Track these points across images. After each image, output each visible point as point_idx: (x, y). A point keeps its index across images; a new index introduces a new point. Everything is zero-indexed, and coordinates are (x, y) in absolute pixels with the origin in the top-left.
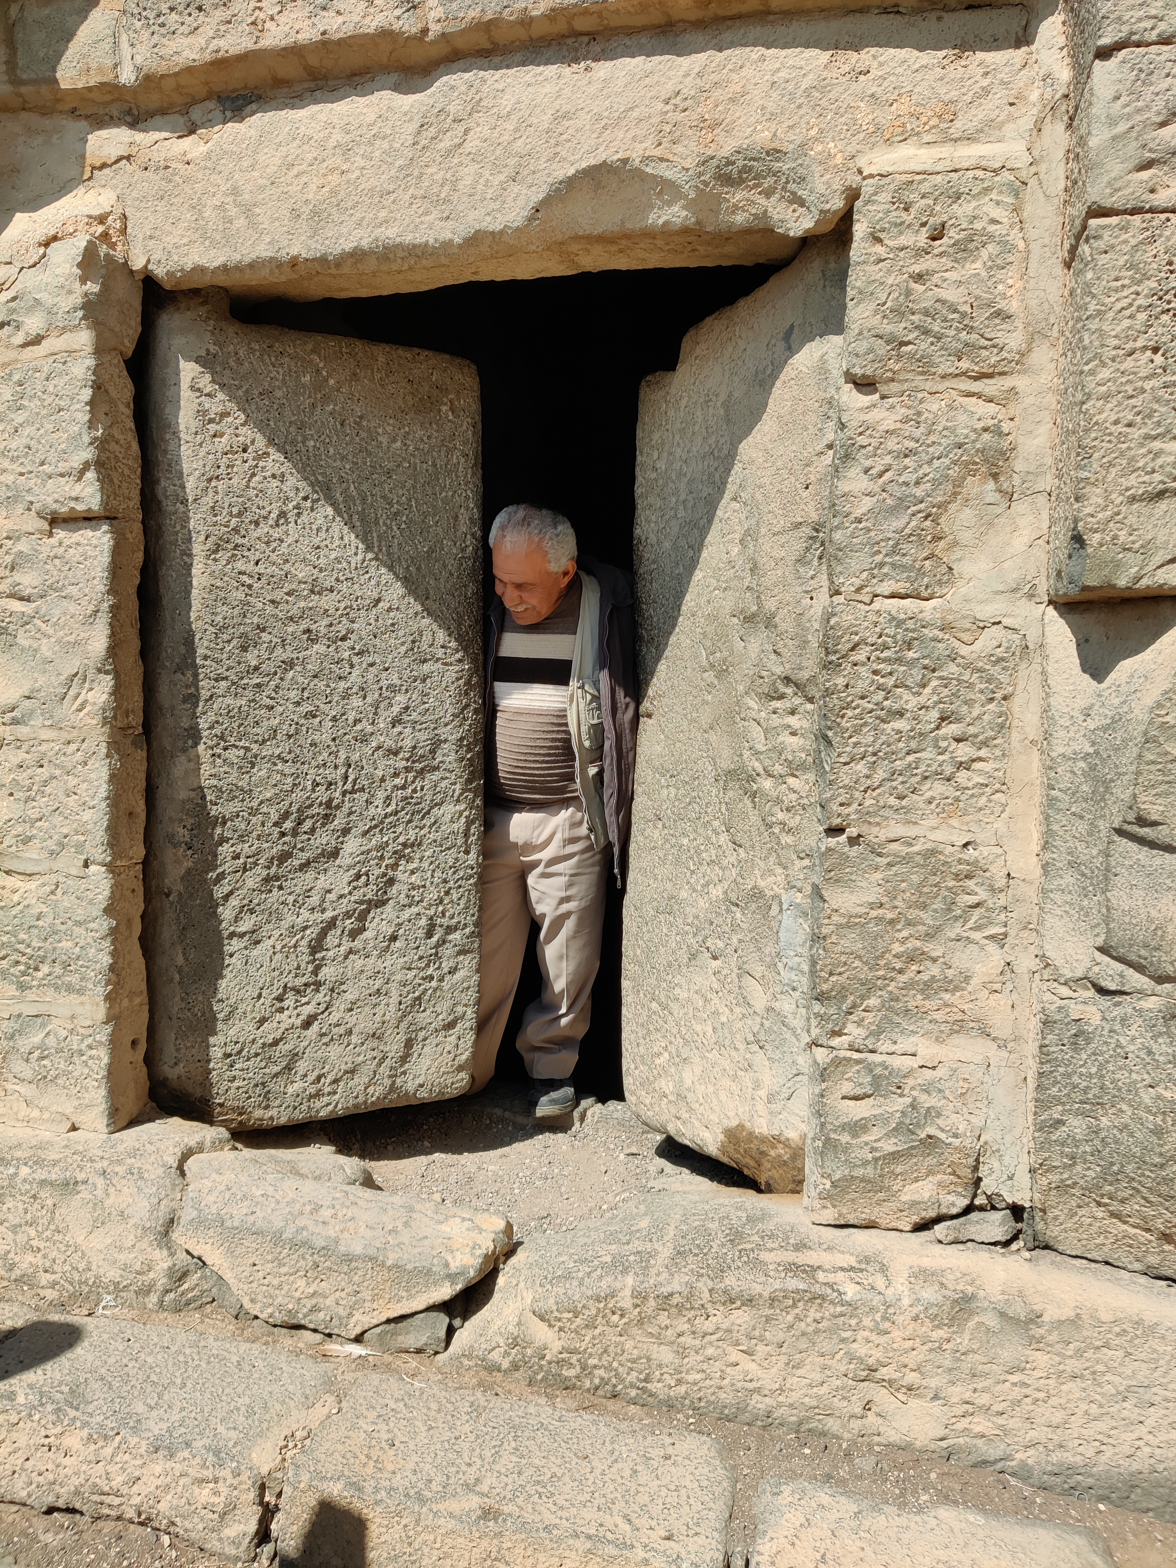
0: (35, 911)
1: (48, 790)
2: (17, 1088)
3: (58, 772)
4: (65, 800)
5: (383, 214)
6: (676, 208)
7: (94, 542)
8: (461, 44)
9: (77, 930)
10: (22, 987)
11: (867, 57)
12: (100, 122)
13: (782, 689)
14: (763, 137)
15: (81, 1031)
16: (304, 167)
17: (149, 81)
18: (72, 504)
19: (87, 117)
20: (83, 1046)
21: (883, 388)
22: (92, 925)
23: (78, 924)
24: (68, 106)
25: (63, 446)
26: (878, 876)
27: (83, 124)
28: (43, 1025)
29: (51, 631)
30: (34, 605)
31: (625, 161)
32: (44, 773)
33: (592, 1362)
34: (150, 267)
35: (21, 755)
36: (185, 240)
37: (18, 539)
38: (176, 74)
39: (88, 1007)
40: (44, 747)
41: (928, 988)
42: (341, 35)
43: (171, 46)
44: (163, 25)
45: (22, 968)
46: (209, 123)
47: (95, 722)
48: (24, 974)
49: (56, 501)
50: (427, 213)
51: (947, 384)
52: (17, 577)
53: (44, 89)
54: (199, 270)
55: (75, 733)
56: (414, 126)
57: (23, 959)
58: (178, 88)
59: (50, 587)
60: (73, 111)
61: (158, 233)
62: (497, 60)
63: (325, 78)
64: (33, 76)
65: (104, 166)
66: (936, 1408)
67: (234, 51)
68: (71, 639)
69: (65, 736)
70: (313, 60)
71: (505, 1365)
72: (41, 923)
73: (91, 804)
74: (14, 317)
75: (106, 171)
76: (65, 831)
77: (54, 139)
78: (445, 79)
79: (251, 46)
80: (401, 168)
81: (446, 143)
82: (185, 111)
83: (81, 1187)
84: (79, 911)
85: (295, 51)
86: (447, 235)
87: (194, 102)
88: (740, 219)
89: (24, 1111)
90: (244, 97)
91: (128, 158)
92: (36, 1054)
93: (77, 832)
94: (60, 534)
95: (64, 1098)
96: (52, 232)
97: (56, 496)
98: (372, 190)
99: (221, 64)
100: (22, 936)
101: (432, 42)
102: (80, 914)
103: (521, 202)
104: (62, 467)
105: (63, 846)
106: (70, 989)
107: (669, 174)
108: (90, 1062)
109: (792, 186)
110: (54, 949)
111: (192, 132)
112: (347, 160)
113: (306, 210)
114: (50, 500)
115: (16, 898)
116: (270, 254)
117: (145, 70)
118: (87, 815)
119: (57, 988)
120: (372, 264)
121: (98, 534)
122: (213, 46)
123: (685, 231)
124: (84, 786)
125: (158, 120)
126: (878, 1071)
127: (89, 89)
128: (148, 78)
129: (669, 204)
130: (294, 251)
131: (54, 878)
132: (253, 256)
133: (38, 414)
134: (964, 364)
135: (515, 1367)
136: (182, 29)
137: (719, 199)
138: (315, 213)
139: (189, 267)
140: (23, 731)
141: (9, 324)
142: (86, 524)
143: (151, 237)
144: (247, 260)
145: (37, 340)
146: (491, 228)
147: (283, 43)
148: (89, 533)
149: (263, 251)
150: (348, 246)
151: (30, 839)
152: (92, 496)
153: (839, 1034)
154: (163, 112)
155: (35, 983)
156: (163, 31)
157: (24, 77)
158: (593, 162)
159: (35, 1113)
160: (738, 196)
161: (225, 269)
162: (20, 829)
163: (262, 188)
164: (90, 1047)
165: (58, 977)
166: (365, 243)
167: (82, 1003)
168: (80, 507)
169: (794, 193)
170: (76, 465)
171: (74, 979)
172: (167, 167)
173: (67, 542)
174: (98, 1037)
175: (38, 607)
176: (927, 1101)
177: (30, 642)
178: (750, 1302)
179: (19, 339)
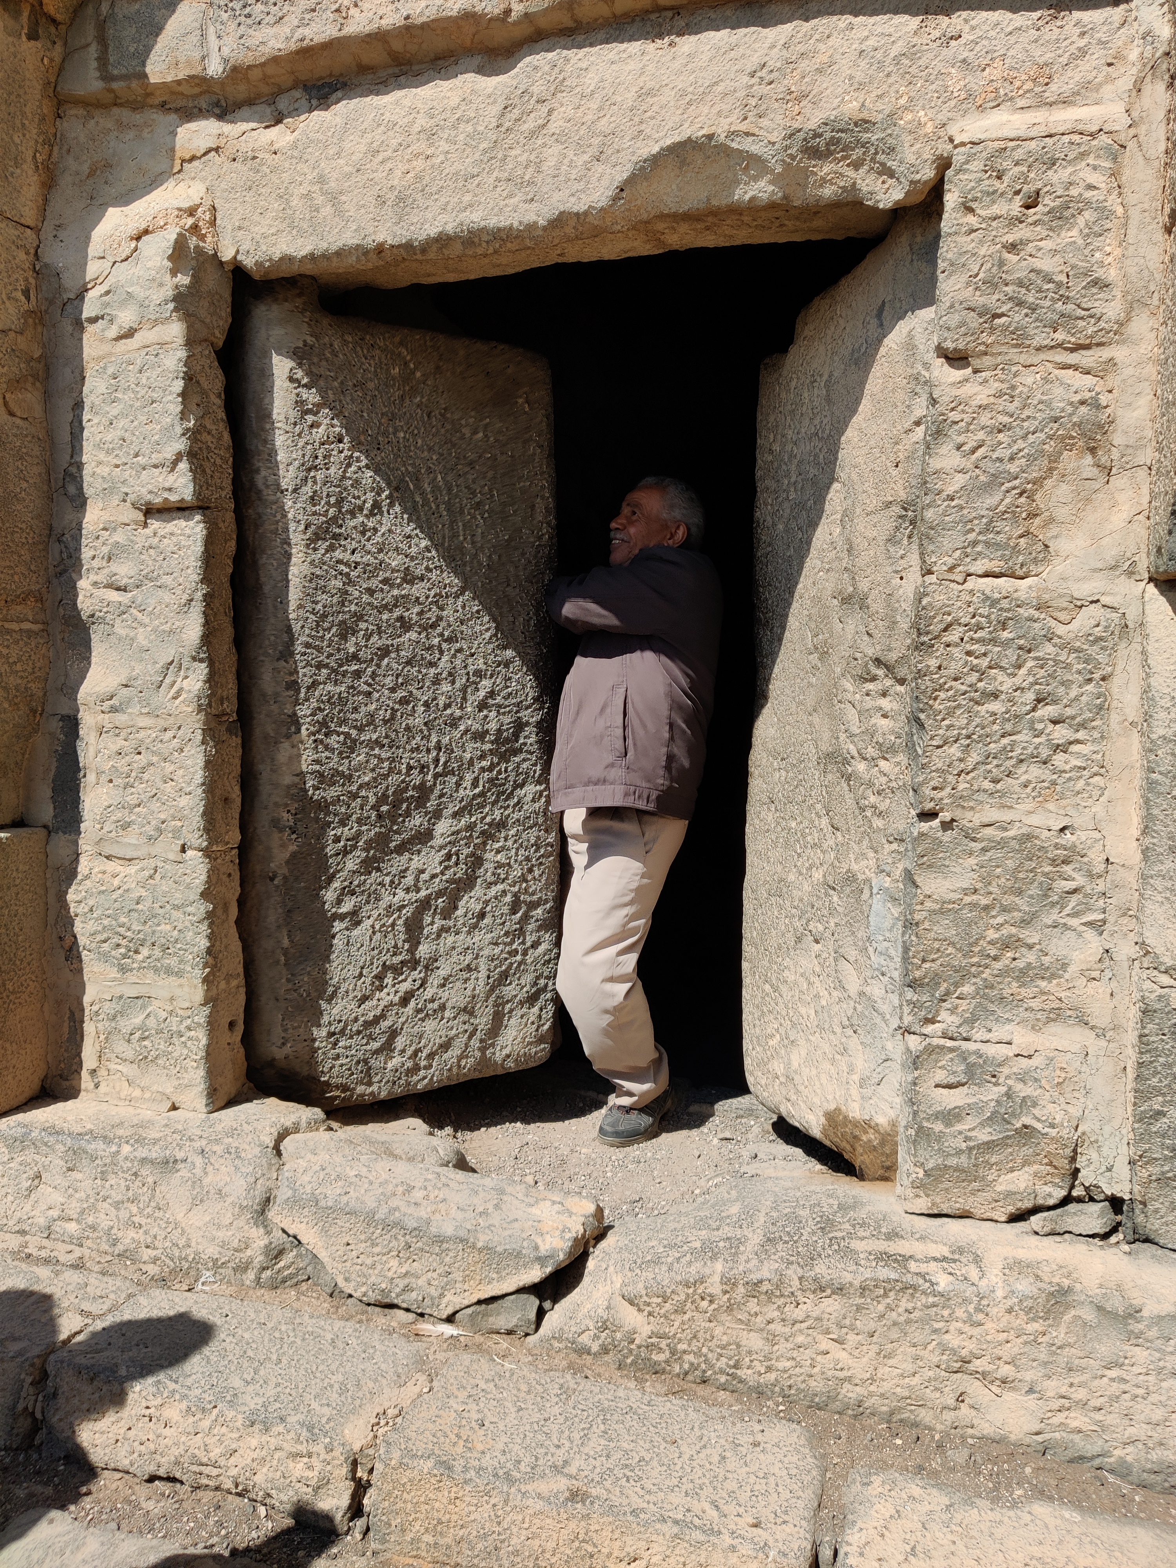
0: (135, 895)
1: (146, 776)
2: (120, 1067)
3: (155, 759)
4: (163, 786)
5: (467, 198)
6: (762, 183)
7: (188, 531)
8: (543, 23)
9: (175, 914)
10: (123, 969)
11: (958, 21)
12: (189, 114)
13: (875, 671)
14: (851, 108)
15: (180, 1012)
16: (389, 153)
17: (236, 72)
18: (166, 495)
19: (177, 110)
20: (182, 1028)
21: (975, 362)
22: (190, 909)
23: (176, 907)
24: (157, 101)
25: (156, 437)
26: (972, 861)
27: (173, 117)
28: (144, 1007)
29: (147, 620)
30: (130, 595)
31: (710, 137)
32: (142, 760)
33: (681, 1347)
34: (239, 258)
35: (120, 742)
36: (273, 230)
37: (115, 529)
38: (263, 65)
39: (186, 989)
40: (142, 734)
41: (1024, 976)
42: (424, 19)
43: (257, 36)
44: (249, 16)
45: (123, 950)
46: (295, 112)
47: (190, 709)
48: (125, 956)
49: (150, 492)
50: (511, 196)
51: (1042, 356)
52: (114, 567)
53: (134, 84)
54: (287, 259)
55: (171, 720)
56: (497, 109)
57: (124, 942)
58: (265, 78)
59: (146, 577)
60: (163, 105)
61: (246, 223)
62: (580, 38)
64: (124, 71)
65: (193, 158)
66: (1031, 1401)
67: (319, 39)
68: (167, 627)
69: (162, 723)
70: (397, 45)
71: (595, 1348)
72: (140, 907)
73: (188, 790)
74: (108, 311)
75: (196, 163)
76: (163, 816)
77: (145, 134)
78: (528, 59)
79: (335, 34)
80: (485, 151)
81: (530, 124)
82: (272, 100)
83: (180, 1166)
84: (177, 895)
85: (379, 37)
86: (531, 217)
87: (281, 91)
88: (828, 192)
89: (126, 1090)
90: (330, 85)
91: (217, 150)
92: (137, 1035)
93: (174, 818)
94: (155, 524)
95: (164, 1078)
96: (143, 226)
97: (150, 487)
98: (456, 174)
99: (306, 52)
100: (123, 919)
101: (515, 23)
102: (178, 898)
103: (605, 182)
104: (156, 458)
105: (160, 831)
106: (169, 971)
107: (755, 149)
108: (189, 1043)
109: (881, 157)
110: (154, 932)
111: (278, 121)
112: (431, 145)
113: (391, 196)
114: (144, 491)
115: (116, 882)
116: (356, 242)
117: (232, 62)
118: (184, 801)
119: (156, 970)
120: (457, 249)
121: (191, 523)
122: (298, 35)
123: (772, 206)
124: (181, 772)
125: (246, 111)
126: (972, 1059)
127: (179, 82)
128: (235, 69)
129: (756, 179)
130: (380, 238)
131: (152, 863)
132: (340, 244)
133: (131, 406)
134: (1060, 336)
135: (605, 1350)
136: (268, 19)
137: (806, 173)
138: (400, 199)
139: (277, 256)
140: (121, 719)
141: (102, 318)
142: (179, 514)
143: (240, 228)
144: (334, 248)
145: (130, 334)
146: (575, 209)
147: (367, 29)
148: (182, 523)
149: (349, 238)
150: (433, 232)
151: (129, 824)
152: (185, 486)
153: (932, 1021)
154: (250, 102)
155: (135, 965)
156: (249, 21)
157: (115, 72)
158: (677, 138)
159: (137, 1093)
160: (826, 169)
161: (312, 257)
162: (119, 815)
163: (348, 176)
164: (189, 1028)
165: (158, 960)
166: (450, 229)
167: (181, 986)
168: (174, 498)
169: (883, 164)
170: (169, 456)
171: (172, 962)
172: (254, 158)
173: (161, 532)
174: (196, 1019)
175: (133, 597)
176: (1023, 1090)
177: (127, 631)
178: (840, 1290)
179: (113, 332)
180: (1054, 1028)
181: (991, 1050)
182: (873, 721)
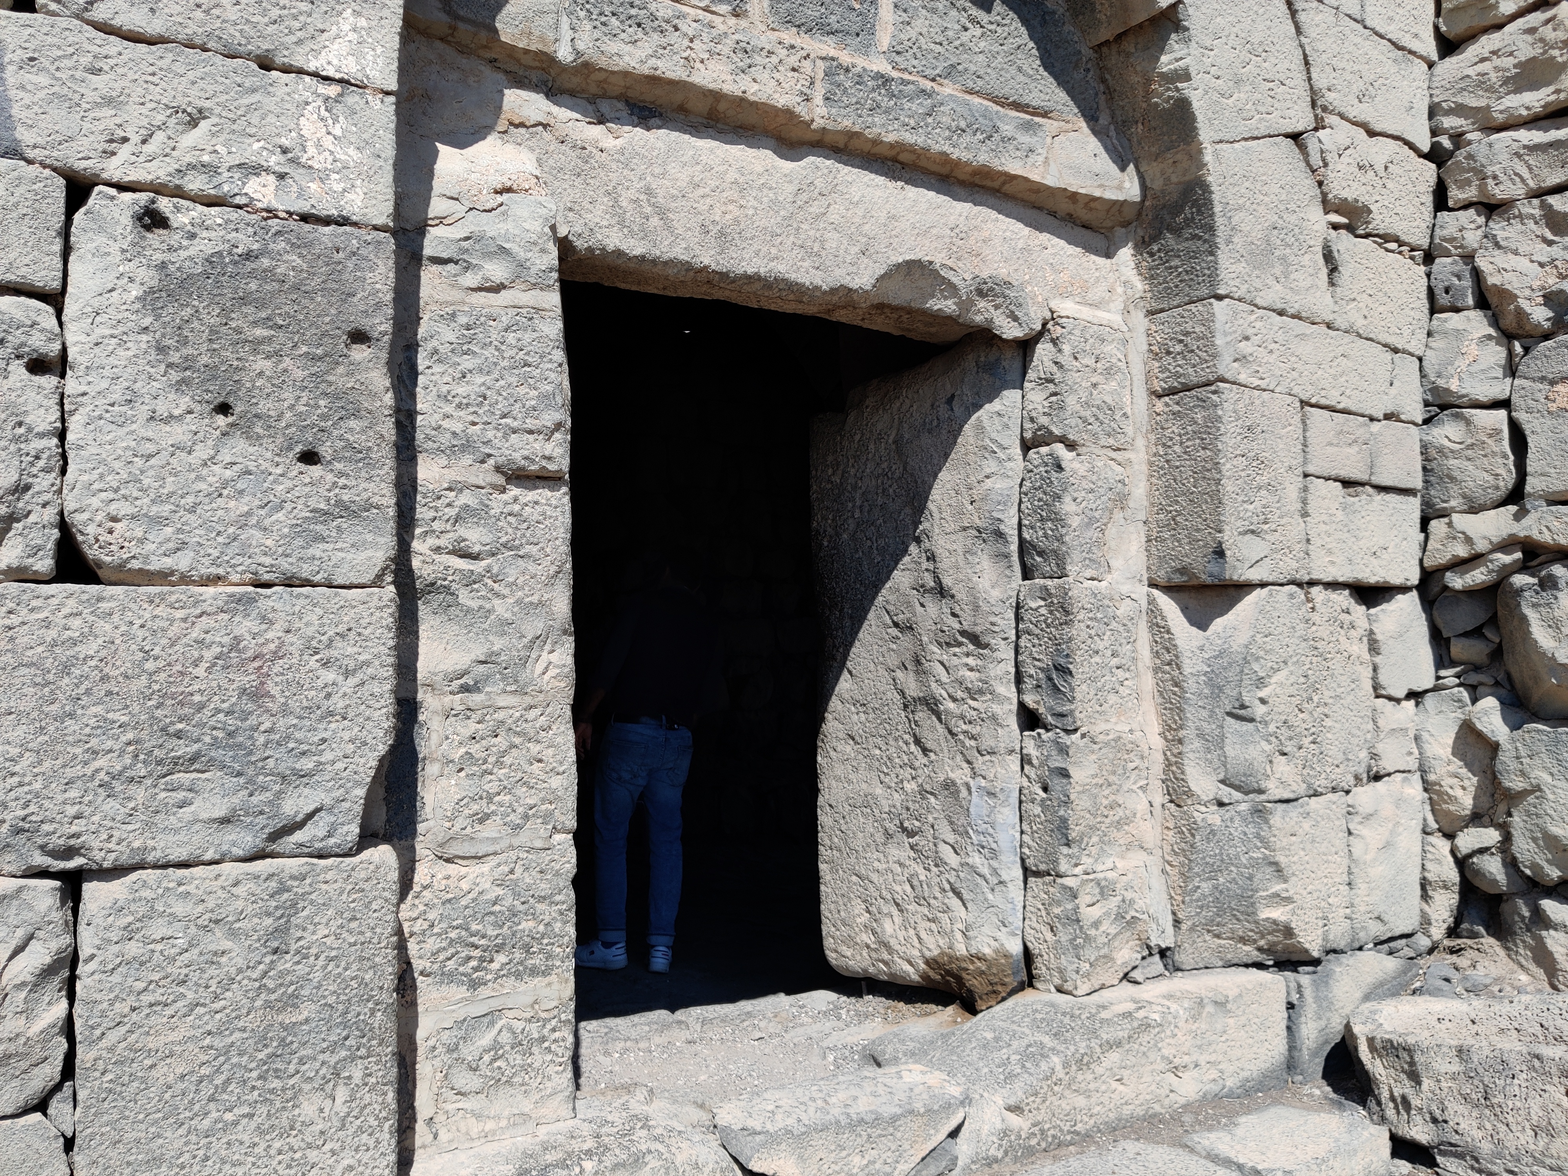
0: (491, 896)
1: (507, 760)
2: (460, 1105)
3: (517, 740)
4: (529, 769)
5: (774, 251)
6: (949, 302)
7: (554, 502)
8: (828, 139)
9: (540, 907)
10: (474, 985)
11: (1045, 238)
12: (520, 83)
14: (1003, 272)
15: (544, 1015)
16: (707, 190)
17: (586, 68)
18: (544, 463)
19: (506, 72)
20: (545, 1032)
21: (1081, 450)
22: (558, 898)
23: (542, 899)
24: (489, 55)
25: (533, 403)
26: (1094, 757)
27: (501, 76)
28: (492, 1023)
29: (506, 591)
30: (484, 563)
31: (931, 263)
32: (501, 742)
34: (570, 237)
35: (472, 727)
36: (605, 223)
37: (461, 491)
38: (613, 73)
39: (556, 986)
40: (500, 715)
42: (756, 99)
43: (613, 47)
44: (604, 24)
45: (474, 963)
46: (617, 120)
47: (563, 685)
48: (476, 969)
49: (526, 458)
50: (802, 260)
51: (1105, 451)
52: (462, 531)
53: (483, 35)
54: (619, 253)
55: (541, 697)
56: (792, 188)
57: (477, 953)
58: (599, 83)
59: (505, 545)
60: (493, 61)
61: (577, 208)
62: (845, 158)
63: (717, 121)
64: (471, 16)
65: (522, 125)
67: (670, 75)
68: (535, 599)
69: (528, 700)
70: (722, 107)
71: (1000, 1155)
72: (497, 908)
73: (561, 769)
74: (465, 257)
75: (522, 130)
76: (531, 802)
77: (471, 80)
78: (811, 158)
79: (684, 77)
80: (784, 218)
81: (815, 209)
82: (592, 100)
84: (543, 886)
85: (717, 96)
86: (818, 282)
87: (605, 96)
88: (979, 319)
89: (475, 1127)
90: (650, 110)
91: (545, 126)
92: (487, 1058)
93: (543, 801)
94: (514, 491)
95: (520, 1097)
96: (509, 184)
97: (526, 453)
98: (765, 228)
99: (654, 80)
100: (474, 927)
101: (814, 131)
102: (544, 888)
103: (869, 272)
104: (530, 423)
105: (526, 817)
106: (534, 972)
107: (954, 280)
108: (553, 1047)
109: (1012, 307)
110: (514, 934)
111: (600, 122)
112: (743, 197)
113: (714, 230)
114: (517, 456)
115: (465, 885)
116: (686, 258)
117: (586, 57)
118: (556, 782)
119: (518, 976)
120: (758, 286)
121: (558, 494)
122: (653, 62)
123: (949, 318)
124: (551, 751)
125: (566, 98)
126: (1103, 883)
127: (526, 52)
128: (586, 65)
129: (946, 298)
130: (706, 262)
131: (513, 855)
132: (671, 255)
133: (495, 364)
134: (1111, 441)
135: (1006, 1153)
136: (623, 35)
137: (972, 303)
138: (722, 234)
139: (611, 248)
140: (476, 699)
141: (456, 263)
142: (542, 483)
143: (571, 209)
144: (665, 257)
145: (497, 288)
146: (851, 286)
147: (712, 86)
148: (547, 493)
149: (678, 252)
150: (750, 271)
151: (487, 816)
152: (562, 456)
154: (572, 93)
155: (489, 977)
156: (603, 28)
157: (461, 13)
158: (913, 257)
159: (490, 1125)
160: (982, 304)
161: (642, 259)
162: (475, 807)
163: (674, 198)
164: (554, 1030)
165: (521, 963)
166: (762, 271)
167: (549, 984)
168: (552, 467)
169: (1012, 312)
170: (549, 424)
171: (537, 961)
172: (584, 148)
173: (523, 500)
174: (563, 1017)
175: (489, 566)
177: (481, 602)
178: (1119, 1044)
179: (471, 279)
180: (1130, 854)
181: (1110, 875)
182: (961, 673)
